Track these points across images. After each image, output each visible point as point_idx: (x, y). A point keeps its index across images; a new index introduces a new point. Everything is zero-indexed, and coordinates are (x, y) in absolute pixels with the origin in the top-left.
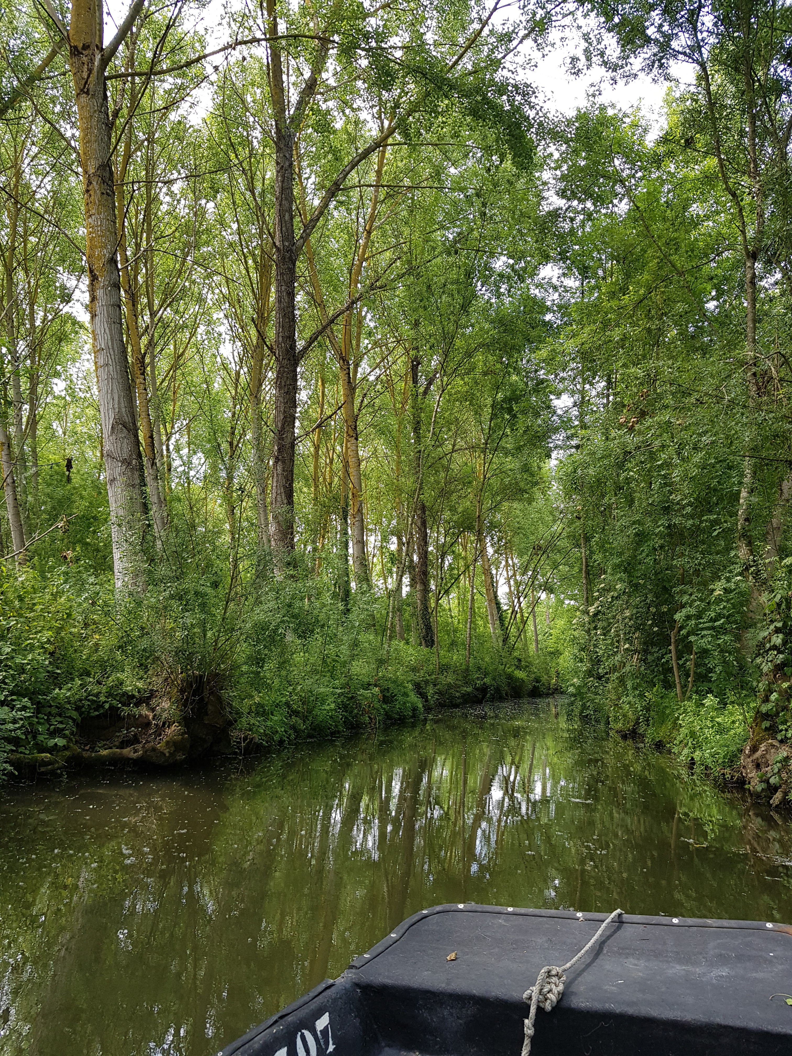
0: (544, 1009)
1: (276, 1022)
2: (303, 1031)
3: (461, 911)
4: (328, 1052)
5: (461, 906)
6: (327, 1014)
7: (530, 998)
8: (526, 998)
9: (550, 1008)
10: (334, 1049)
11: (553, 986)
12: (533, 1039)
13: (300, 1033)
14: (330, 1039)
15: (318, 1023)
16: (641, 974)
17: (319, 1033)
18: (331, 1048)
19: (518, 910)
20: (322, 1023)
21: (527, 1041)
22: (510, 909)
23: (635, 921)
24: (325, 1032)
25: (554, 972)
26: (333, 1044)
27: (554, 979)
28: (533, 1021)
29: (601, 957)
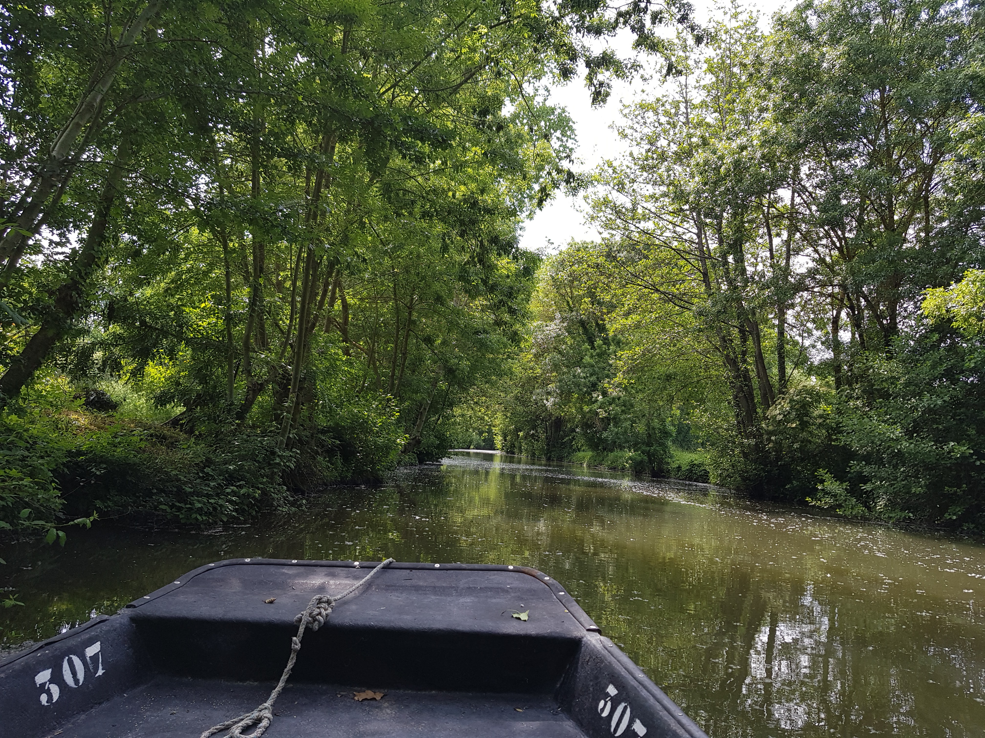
0: (312, 629)
1: (41, 647)
2: (71, 656)
3: (247, 564)
4: (97, 675)
5: (248, 560)
6: (99, 643)
7: (300, 620)
8: (296, 621)
9: (317, 628)
10: (103, 673)
11: (323, 610)
12: (299, 653)
13: (67, 658)
14: (100, 665)
15: (88, 650)
16: (401, 603)
17: (88, 659)
18: (100, 672)
19: (301, 562)
20: (93, 650)
21: (293, 656)
22: (295, 561)
23: (403, 566)
24: (94, 658)
25: (325, 599)
26: (103, 669)
27: (323, 605)
28: (300, 638)
29: (370, 592)
